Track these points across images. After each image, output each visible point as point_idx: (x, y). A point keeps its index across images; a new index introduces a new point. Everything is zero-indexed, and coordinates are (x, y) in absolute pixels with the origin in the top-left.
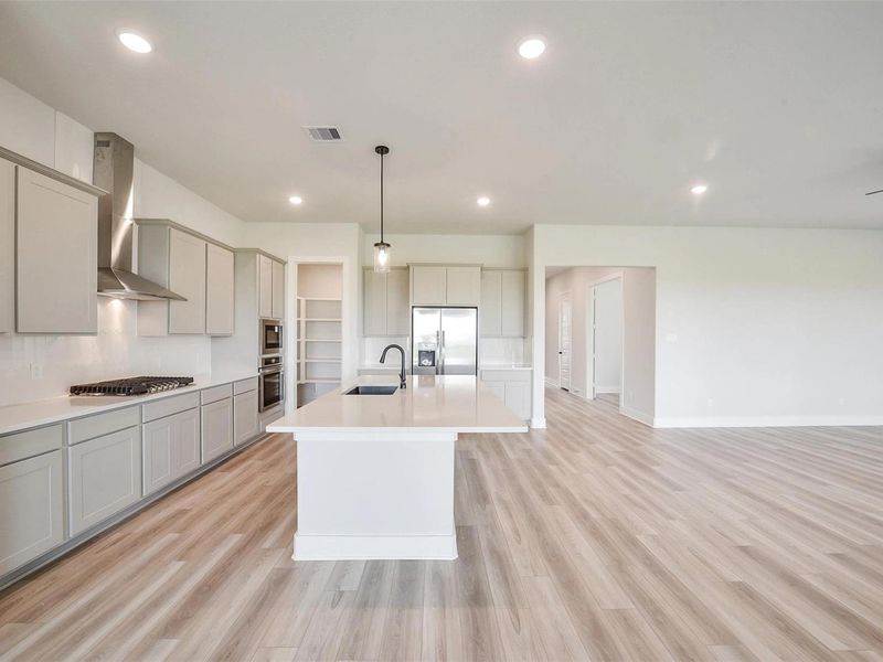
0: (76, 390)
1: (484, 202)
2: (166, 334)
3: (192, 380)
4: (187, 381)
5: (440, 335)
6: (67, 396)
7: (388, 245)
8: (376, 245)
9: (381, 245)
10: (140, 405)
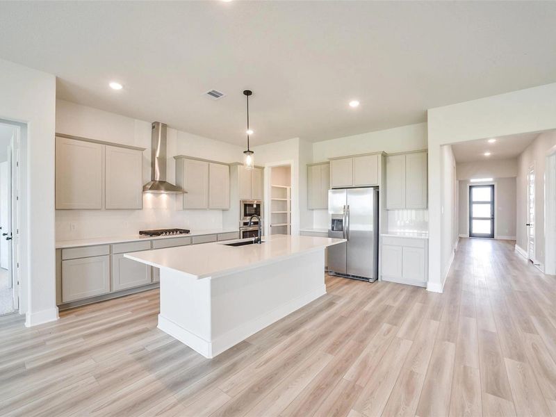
0: (141, 233)
1: (354, 104)
2: (182, 209)
3: (189, 231)
4: (187, 232)
5: (347, 208)
6: (138, 235)
7: (253, 152)
8: (245, 152)
9: (249, 152)
10: (151, 241)
